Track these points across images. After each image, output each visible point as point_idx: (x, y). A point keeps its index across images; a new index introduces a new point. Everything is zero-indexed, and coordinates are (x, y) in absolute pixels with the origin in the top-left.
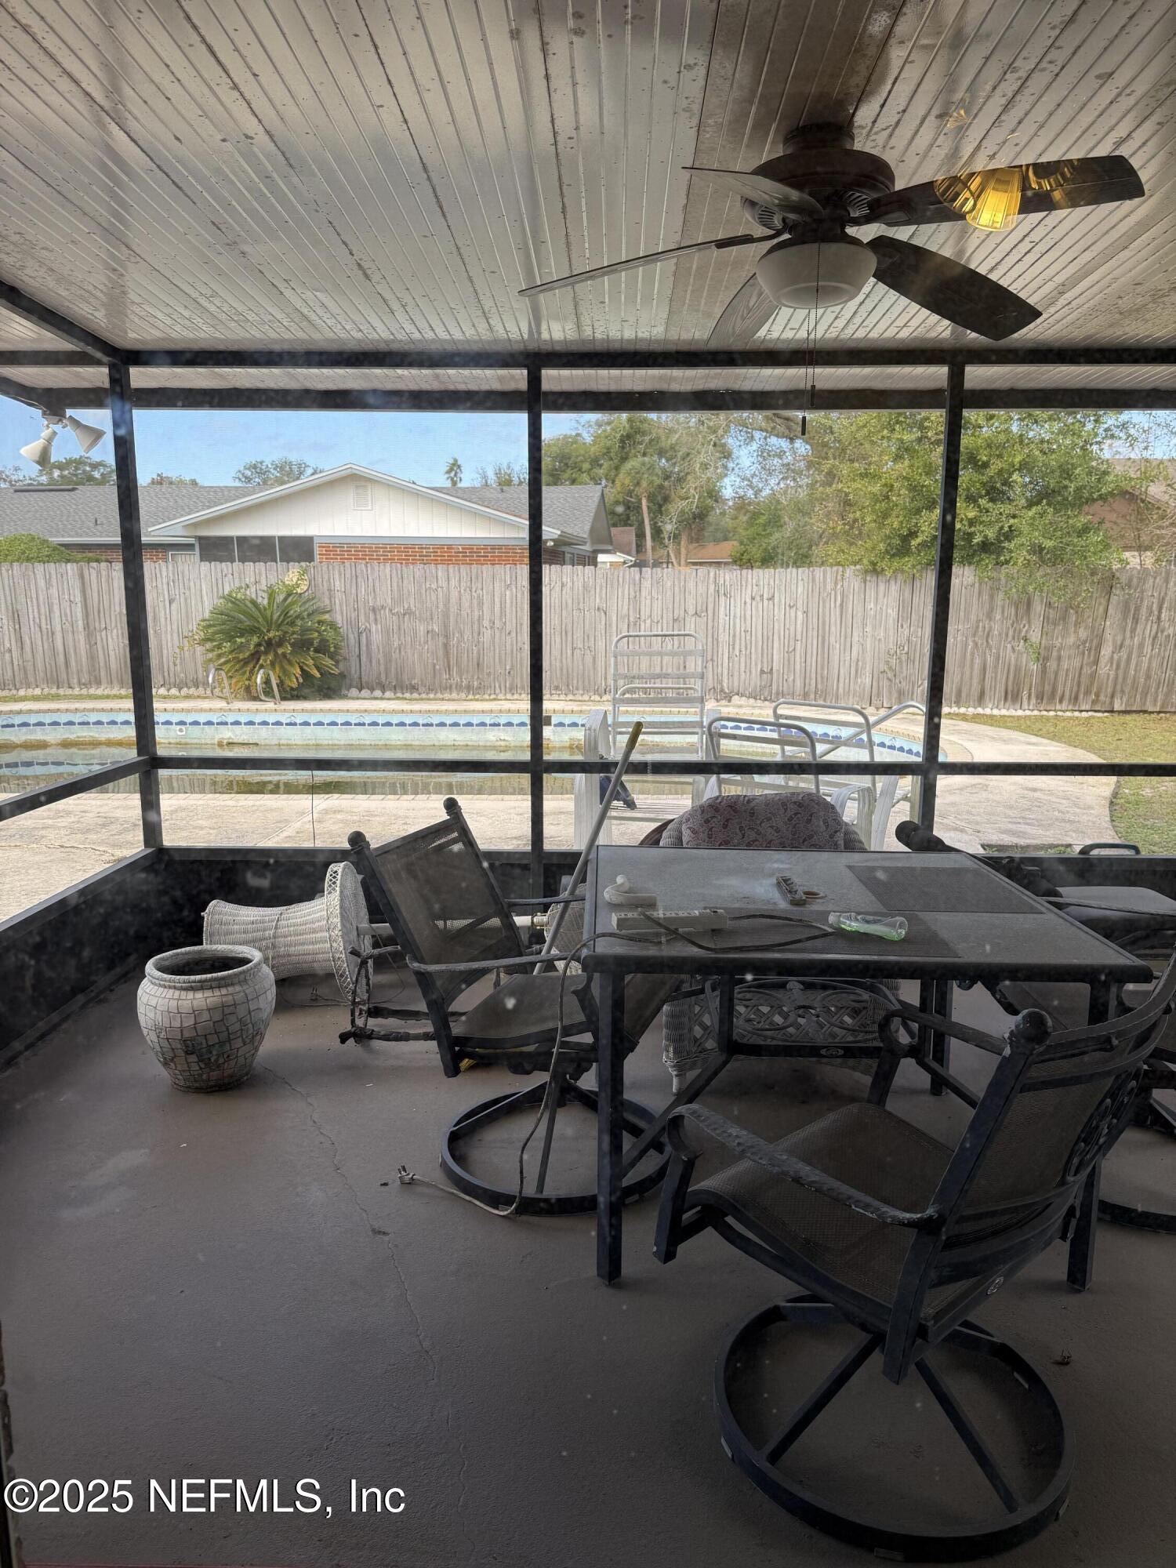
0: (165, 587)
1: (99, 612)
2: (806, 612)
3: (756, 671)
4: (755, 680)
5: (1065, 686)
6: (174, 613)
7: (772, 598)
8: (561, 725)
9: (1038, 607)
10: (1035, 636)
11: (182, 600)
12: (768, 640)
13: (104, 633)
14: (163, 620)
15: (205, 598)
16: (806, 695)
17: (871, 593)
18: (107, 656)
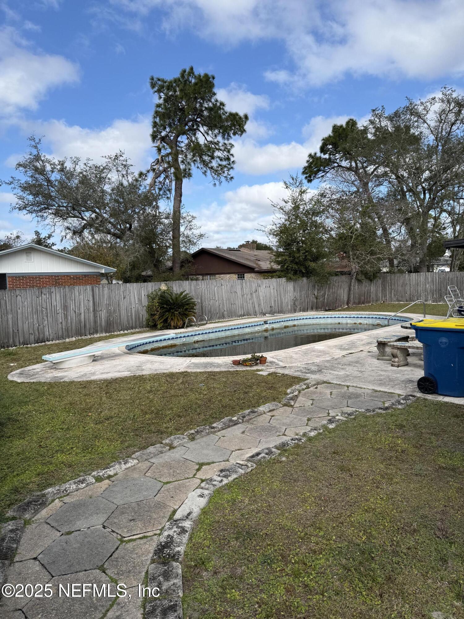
0: (122, 293)
1: (99, 304)
2: (277, 290)
3: (269, 307)
4: (269, 309)
5: (320, 306)
6: (125, 302)
7: (269, 287)
8: (270, 323)
9: (316, 286)
10: (316, 294)
11: (128, 297)
12: (270, 298)
13: (100, 312)
14: (121, 305)
15: (136, 296)
16: (279, 312)
17: (288, 284)
18: (101, 320)
